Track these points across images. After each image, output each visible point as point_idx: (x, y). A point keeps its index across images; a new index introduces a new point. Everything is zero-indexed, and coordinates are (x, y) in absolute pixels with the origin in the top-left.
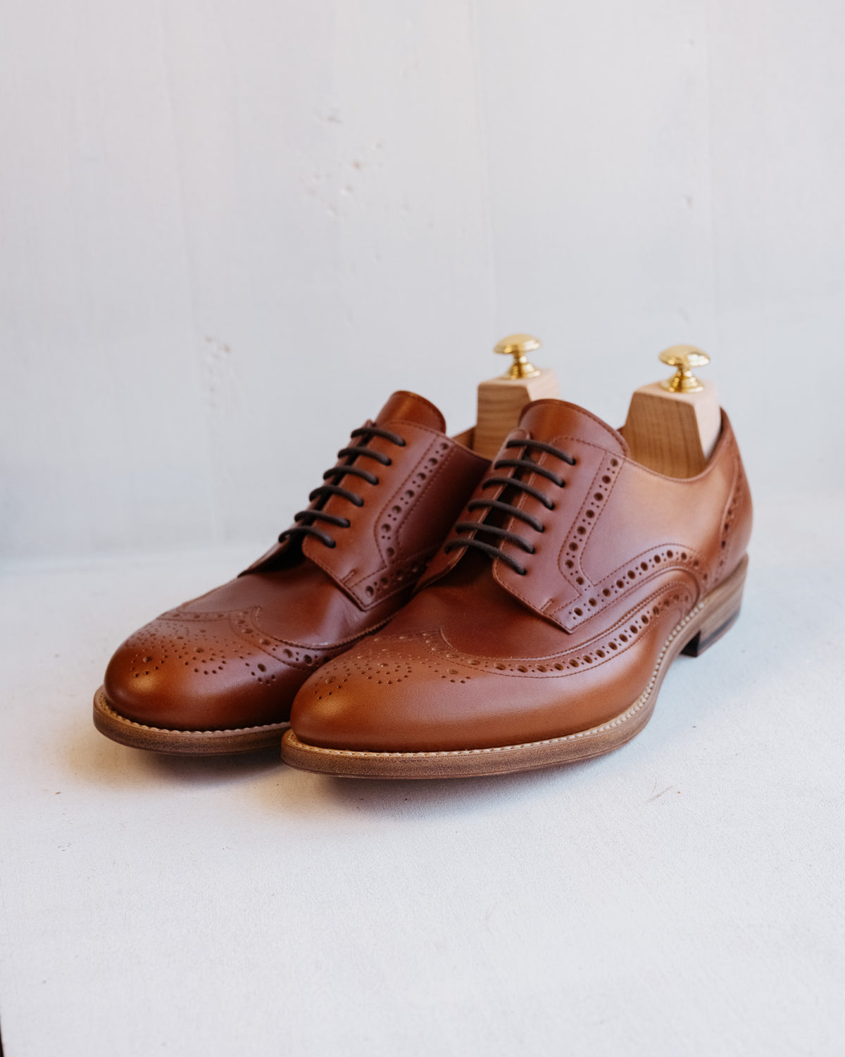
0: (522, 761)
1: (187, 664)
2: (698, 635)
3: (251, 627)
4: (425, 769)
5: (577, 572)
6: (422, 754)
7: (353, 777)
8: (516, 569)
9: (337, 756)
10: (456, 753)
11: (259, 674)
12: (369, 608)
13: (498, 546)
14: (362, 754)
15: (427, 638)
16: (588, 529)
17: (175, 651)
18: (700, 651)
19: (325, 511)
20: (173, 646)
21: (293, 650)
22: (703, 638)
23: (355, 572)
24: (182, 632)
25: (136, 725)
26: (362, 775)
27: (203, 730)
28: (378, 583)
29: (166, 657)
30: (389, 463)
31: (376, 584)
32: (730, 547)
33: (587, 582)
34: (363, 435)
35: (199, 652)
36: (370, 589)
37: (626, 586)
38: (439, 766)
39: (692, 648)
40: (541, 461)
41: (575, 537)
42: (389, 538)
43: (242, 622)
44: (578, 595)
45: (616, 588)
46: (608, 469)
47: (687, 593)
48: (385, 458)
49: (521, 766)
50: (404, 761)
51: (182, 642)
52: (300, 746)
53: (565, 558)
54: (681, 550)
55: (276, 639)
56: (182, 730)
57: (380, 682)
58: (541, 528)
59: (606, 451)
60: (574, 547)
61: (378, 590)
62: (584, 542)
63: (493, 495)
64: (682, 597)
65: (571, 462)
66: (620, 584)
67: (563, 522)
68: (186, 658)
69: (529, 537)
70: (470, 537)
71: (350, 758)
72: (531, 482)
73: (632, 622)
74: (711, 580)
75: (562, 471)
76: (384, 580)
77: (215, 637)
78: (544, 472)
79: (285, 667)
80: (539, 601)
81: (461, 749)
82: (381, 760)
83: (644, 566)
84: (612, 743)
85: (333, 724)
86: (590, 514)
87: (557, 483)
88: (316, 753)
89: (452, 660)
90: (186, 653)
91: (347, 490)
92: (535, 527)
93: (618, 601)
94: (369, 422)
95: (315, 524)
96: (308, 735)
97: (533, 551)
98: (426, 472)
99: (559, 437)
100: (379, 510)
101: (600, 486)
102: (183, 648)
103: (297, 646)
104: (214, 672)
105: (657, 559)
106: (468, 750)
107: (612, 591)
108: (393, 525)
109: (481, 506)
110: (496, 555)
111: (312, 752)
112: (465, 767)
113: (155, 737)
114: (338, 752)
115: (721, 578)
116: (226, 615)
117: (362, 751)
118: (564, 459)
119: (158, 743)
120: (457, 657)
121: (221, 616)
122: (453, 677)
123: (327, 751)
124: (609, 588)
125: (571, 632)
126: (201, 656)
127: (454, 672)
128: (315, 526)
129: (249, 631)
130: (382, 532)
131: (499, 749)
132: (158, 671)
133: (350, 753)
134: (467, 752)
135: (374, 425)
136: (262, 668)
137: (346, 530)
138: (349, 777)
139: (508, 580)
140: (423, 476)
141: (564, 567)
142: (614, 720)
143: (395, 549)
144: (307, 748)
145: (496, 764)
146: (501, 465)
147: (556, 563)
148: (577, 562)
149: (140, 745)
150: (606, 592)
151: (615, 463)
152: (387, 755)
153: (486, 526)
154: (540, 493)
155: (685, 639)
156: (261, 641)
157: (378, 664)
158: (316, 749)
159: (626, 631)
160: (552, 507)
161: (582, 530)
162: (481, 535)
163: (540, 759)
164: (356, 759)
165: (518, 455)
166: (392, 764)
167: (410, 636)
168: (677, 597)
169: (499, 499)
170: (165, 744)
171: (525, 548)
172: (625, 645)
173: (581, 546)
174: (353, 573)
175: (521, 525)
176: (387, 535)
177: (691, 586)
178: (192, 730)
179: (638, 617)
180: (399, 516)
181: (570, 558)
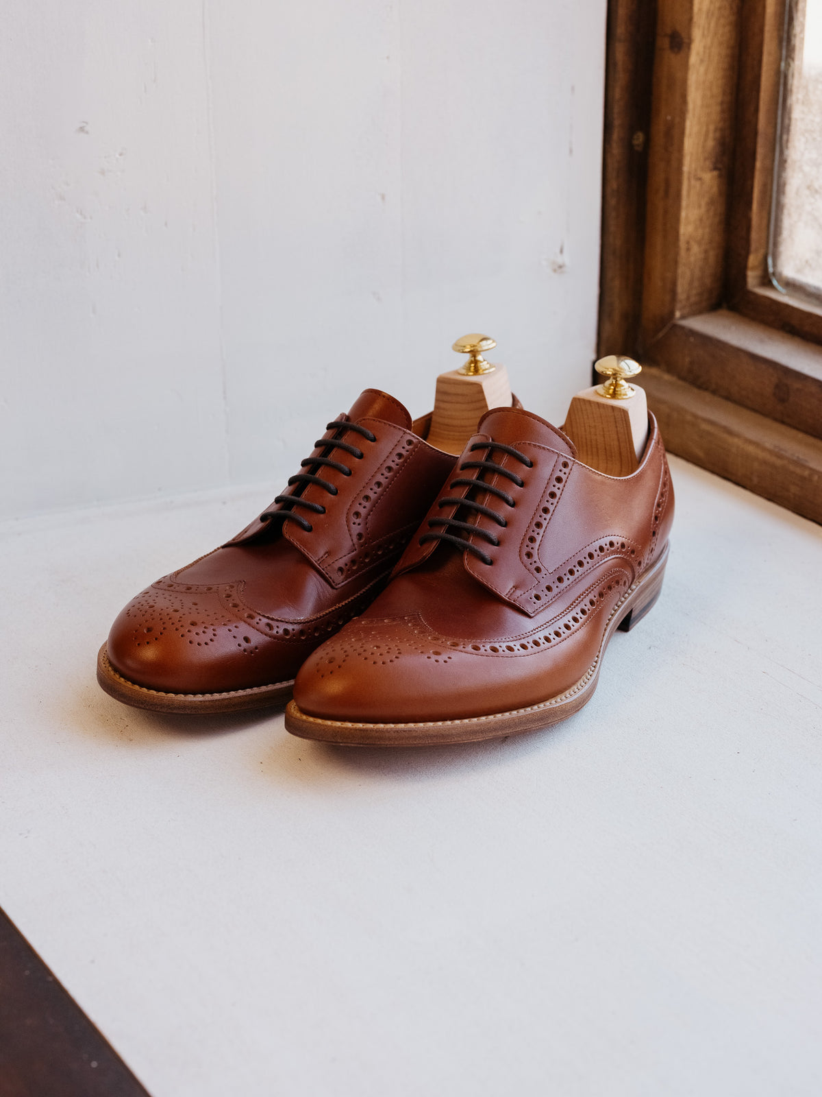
0: (495, 730)
1: (182, 636)
2: (631, 612)
3: (237, 601)
4: (415, 738)
5: (535, 562)
6: (411, 725)
7: (353, 745)
8: (483, 560)
9: (339, 727)
10: (440, 723)
11: (244, 644)
12: (340, 586)
13: (467, 540)
14: (360, 725)
15: (409, 621)
16: (545, 524)
17: (172, 624)
18: (630, 627)
19: (303, 498)
20: (170, 619)
21: (274, 623)
22: (633, 615)
23: (328, 553)
24: (177, 606)
25: (137, 687)
26: (360, 744)
27: (195, 694)
28: (349, 564)
29: (164, 629)
30: (361, 456)
31: (346, 565)
32: (659, 536)
33: (543, 571)
34: (338, 428)
35: (192, 625)
36: (340, 569)
37: (577, 574)
38: (426, 735)
39: (625, 626)
40: (504, 463)
41: (533, 531)
42: (359, 524)
43: (229, 596)
44: (537, 582)
45: (569, 576)
46: (560, 471)
47: (625, 579)
48: (358, 451)
49: (494, 734)
50: (397, 731)
51: (178, 615)
52: (304, 717)
53: (525, 550)
54: (621, 540)
55: (259, 614)
56: (176, 693)
57: (375, 663)
58: (504, 524)
59: (559, 455)
60: (532, 540)
61: (348, 570)
62: (541, 535)
63: (460, 494)
64: (622, 582)
65: (529, 465)
66: (571, 572)
67: (523, 517)
68: (182, 631)
69: (494, 531)
70: (442, 532)
71: (351, 729)
72: (494, 482)
73: (582, 606)
74: (643, 565)
75: (521, 472)
76: (353, 561)
77: (206, 610)
78: (506, 473)
79: (268, 639)
80: (504, 589)
81: (444, 719)
82: (377, 731)
83: (591, 556)
84: (567, 711)
85: (335, 700)
86: (546, 510)
87: (517, 484)
88: (320, 724)
89: (435, 642)
90: (182, 626)
91: (323, 480)
92: (500, 523)
93: (569, 588)
94: (342, 415)
95: (294, 510)
96: (311, 708)
97: (498, 543)
98: (393, 465)
99: (519, 442)
100: (352, 499)
101: (554, 486)
102: (179, 621)
103: (277, 620)
104: (206, 644)
105: (601, 549)
106: (450, 720)
107: (565, 579)
108: (363, 512)
109: (451, 503)
110: (465, 547)
111: (316, 724)
112: (448, 735)
113: (154, 699)
114: (338, 724)
115: (650, 563)
116: (215, 588)
117: (360, 722)
118: (523, 461)
119: (156, 704)
120: (438, 639)
121: (210, 589)
122: (437, 657)
123: (329, 723)
124: (563, 576)
125: (532, 615)
126: (194, 629)
127: (437, 653)
128: (294, 512)
129: (235, 606)
130: (353, 519)
131: (476, 719)
132: (157, 641)
133: (349, 725)
134: (449, 723)
135: (348, 418)
136: (247, 640)
137: (322, 516)
138: (349, 745)
139: (479, 571)
140: (390, 469)
141: (525, 558)
142: (568, 691)
143: (364, 534)
144: (311, 719)
145: (474, 732)
146: (466, 466)
147: (518, 554)
148: (535, 552)
149: (141, 706)
150: (560, 580)
151: (565, 465)
152: (382, 726)
153: (457, 521)
154: (503, 492)
155: (620, 618)
156: (246, 615)
157: (371, 646)
158: (319, 721)
159: (577, 614)
160: (513, 505)
161: (539, 525)
162: (453, 530)
163: (510, 727)
164: (356, 729)
165: (482, 457)
166: (387, 735)
167: (394, 620)
168: (618, 583)
169: (466, 498)
170: (162, 706)
171: (491, 542)
172: (577, 625)
173: (539, 539)
174: (327, 555)
175: (486, 521)
176: (358, 521)
177: (628, 573)
178: (186, 693)
179: (587, 601)
180: (368, 504)
181: (529, 549)
